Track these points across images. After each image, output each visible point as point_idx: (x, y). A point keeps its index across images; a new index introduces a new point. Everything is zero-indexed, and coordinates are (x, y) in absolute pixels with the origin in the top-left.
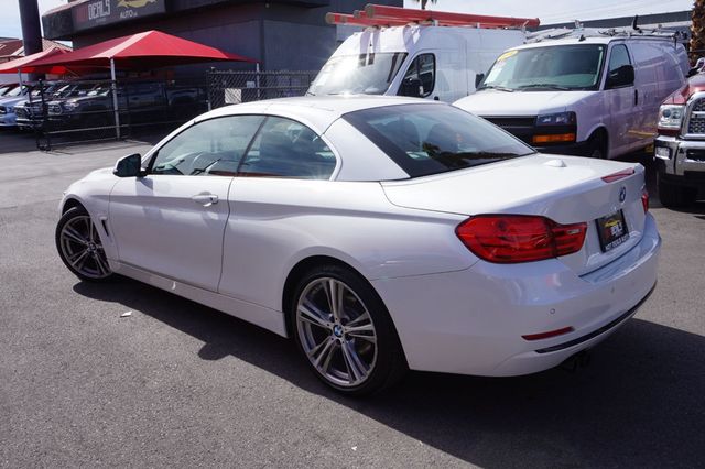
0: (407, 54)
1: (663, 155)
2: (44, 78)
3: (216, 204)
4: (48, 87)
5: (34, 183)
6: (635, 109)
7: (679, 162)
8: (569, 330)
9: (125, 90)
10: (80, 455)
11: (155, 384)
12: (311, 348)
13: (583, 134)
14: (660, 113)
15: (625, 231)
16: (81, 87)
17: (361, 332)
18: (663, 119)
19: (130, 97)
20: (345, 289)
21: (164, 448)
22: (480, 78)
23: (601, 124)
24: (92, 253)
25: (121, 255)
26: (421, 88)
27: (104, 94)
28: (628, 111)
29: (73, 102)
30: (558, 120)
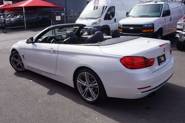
0: (107, 6)
1: (178, 36)
2: (4, 12)
3: (54, 52)
4: (5, 15)
5: (3, 43)
6: (171, 22)
7: (182, 38)
8: (150, 86)
9: (27, 16)
10: (21, 121)
11: (40, 101)
12: (81, 92)
13: (156, 29)
14: (177, 24)
15: (165, 59)
16: (15, 15)
17: (94, 86)
18: (178, 26)
19: (29, 18)
20: (89, 74)
21: (43, 119)
22: (127, 13)
23: (161, 27)
24: (20, 64)
25: (28, 64)
26: (111, 16)
27: (21, 17)
28: (168, 23)
29: (12, 19)
30: (149, 26)
